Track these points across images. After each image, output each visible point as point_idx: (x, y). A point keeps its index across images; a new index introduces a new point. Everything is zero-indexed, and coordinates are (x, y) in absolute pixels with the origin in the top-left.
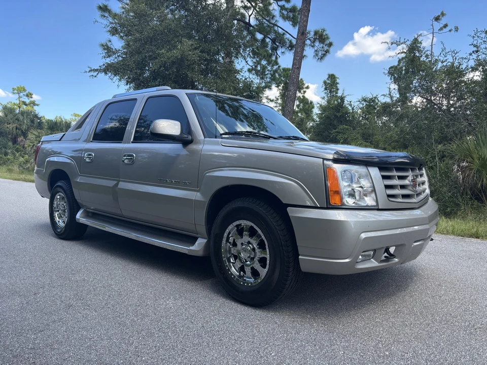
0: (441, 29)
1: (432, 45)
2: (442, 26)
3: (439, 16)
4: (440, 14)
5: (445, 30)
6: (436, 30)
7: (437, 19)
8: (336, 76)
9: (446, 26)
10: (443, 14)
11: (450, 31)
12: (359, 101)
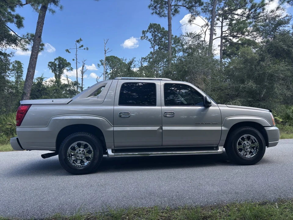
0: (80, 47)
1: (76, 55)
2: (80, 46)
3: (79, 40)
4: (79, 39)
5: (82, 48)
6: (78, 48)
7: (78, 41)
8: (22, 63)
9: (82, 46)
10: (81, 40)
11: (84, 49)
12: (49, 81)
